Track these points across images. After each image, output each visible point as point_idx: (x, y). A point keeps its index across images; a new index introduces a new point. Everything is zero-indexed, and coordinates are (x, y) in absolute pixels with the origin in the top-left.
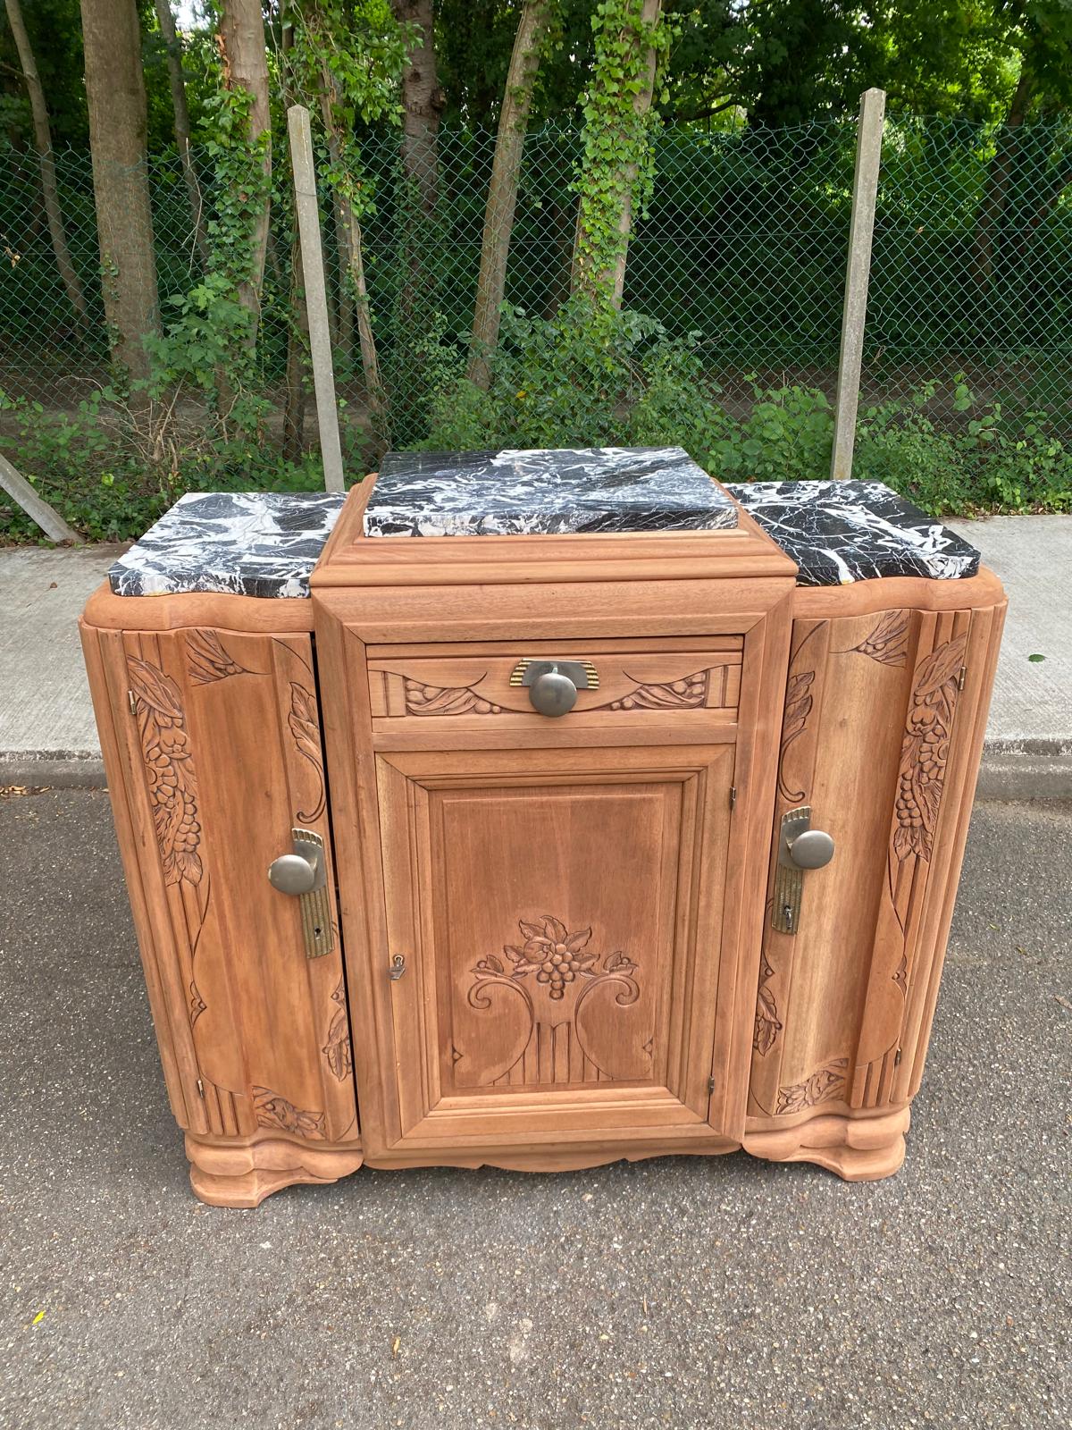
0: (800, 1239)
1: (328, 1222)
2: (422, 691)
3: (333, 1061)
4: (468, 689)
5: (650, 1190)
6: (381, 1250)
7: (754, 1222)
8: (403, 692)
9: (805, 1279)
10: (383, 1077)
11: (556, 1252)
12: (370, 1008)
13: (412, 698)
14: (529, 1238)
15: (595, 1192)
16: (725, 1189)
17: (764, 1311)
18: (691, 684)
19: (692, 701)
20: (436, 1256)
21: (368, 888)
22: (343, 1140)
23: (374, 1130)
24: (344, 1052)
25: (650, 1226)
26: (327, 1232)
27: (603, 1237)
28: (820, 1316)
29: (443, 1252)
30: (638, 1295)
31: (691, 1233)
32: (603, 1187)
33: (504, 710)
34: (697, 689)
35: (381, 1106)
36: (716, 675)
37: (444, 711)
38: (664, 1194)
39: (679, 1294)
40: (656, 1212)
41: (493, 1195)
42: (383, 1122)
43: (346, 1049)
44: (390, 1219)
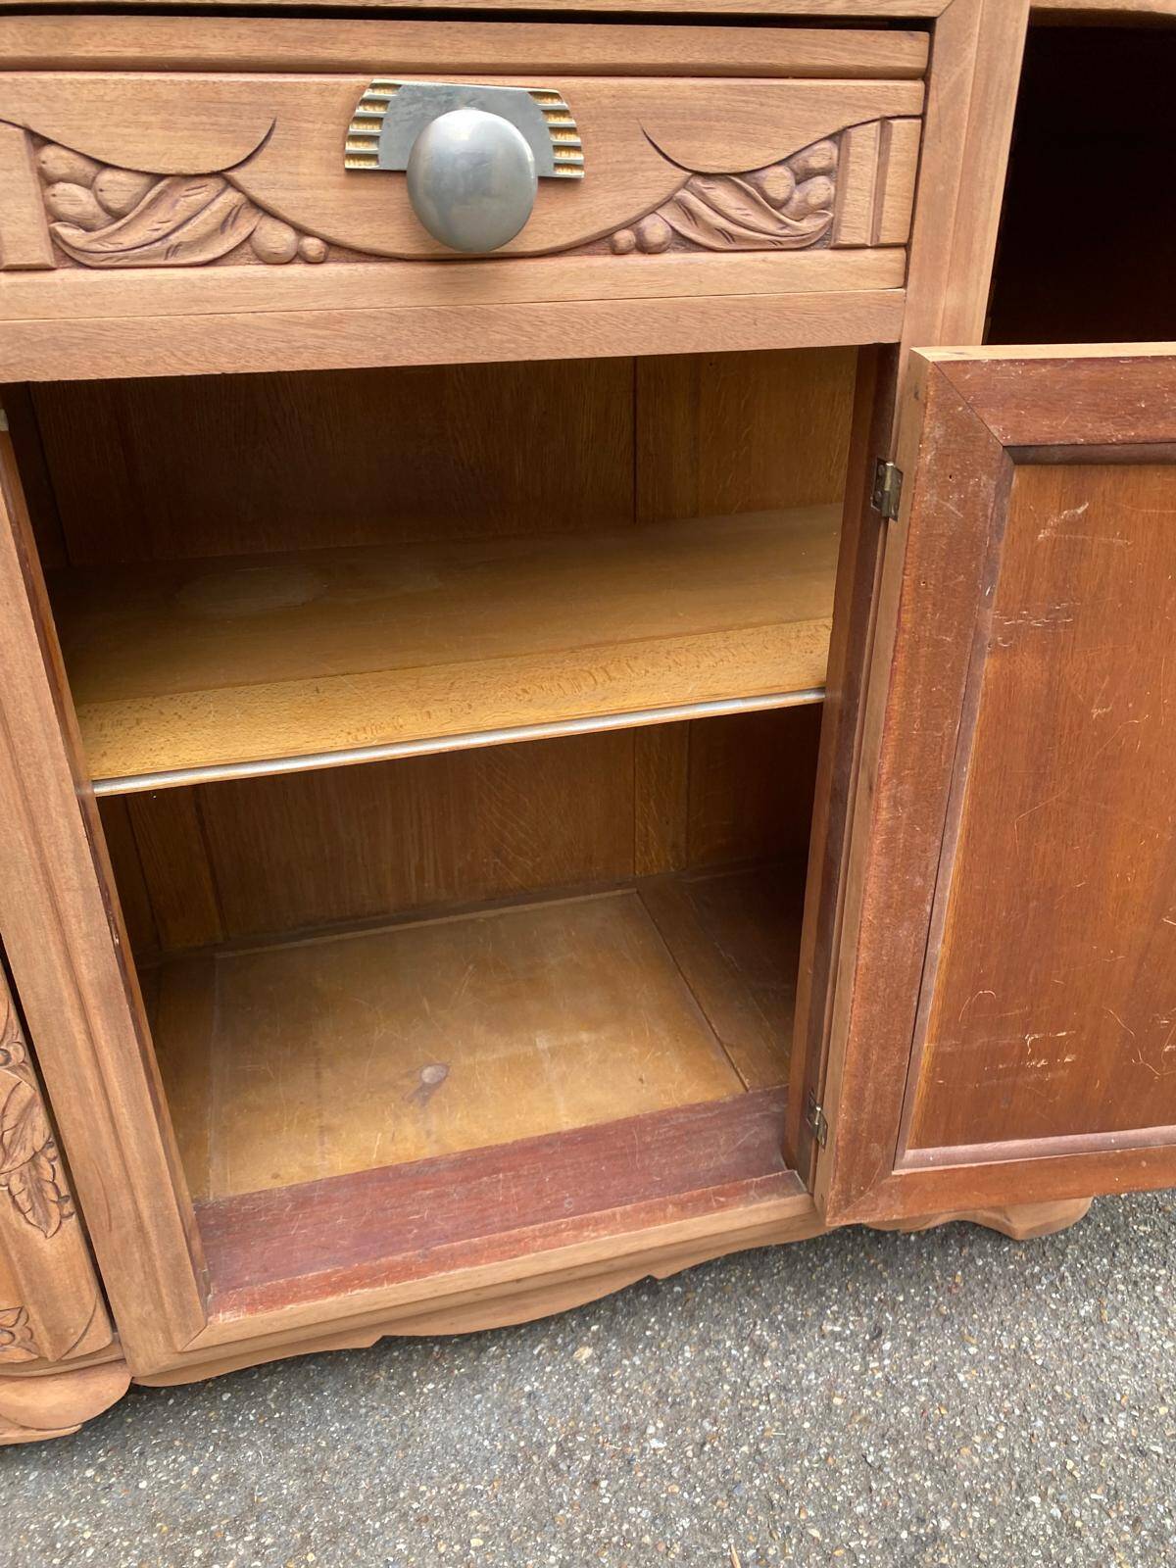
0: (974, 1362)
1: (74, 1509)
2: (89, 185)
3: (22, 1198)
4: (223, 177)
5: (692, 1319)
6: (190, 1550)
7: (887, 1346)
8: (33, 187)
9: (1006, 1442)
10: (146, 1214)
11: (544, 1481)
12: (89, 1073)
13: (65, 208)
14: (487, 1461)
15: (597, 1341)
16: (821, 1293)
17: (955, 1523)
18: (804, 176)
19: (809, 225)
20: (306, 1539)
21: (31, 783)
22: (78, 1352)
23: (143, 1323)
24: (47, 1174)
25: (707, 1389)
26: (73, 1532)
27: (626, 1429)
28: (1056, 1512)
29: (320, 1527)
30: (716, 1540)
31: (784, 1389)
32: (608, 1328)
33: (338, 250)
34: (819, 189)
35: (151, 1274)
36: (865, 141)
37: (165, 253)
38: (717, 1320)
39: (795, 1521)
40: (712, 1360)
41: (406, 1383)
42: (159, 1304)
43: (50, 1168)
44: (204, 1477)
